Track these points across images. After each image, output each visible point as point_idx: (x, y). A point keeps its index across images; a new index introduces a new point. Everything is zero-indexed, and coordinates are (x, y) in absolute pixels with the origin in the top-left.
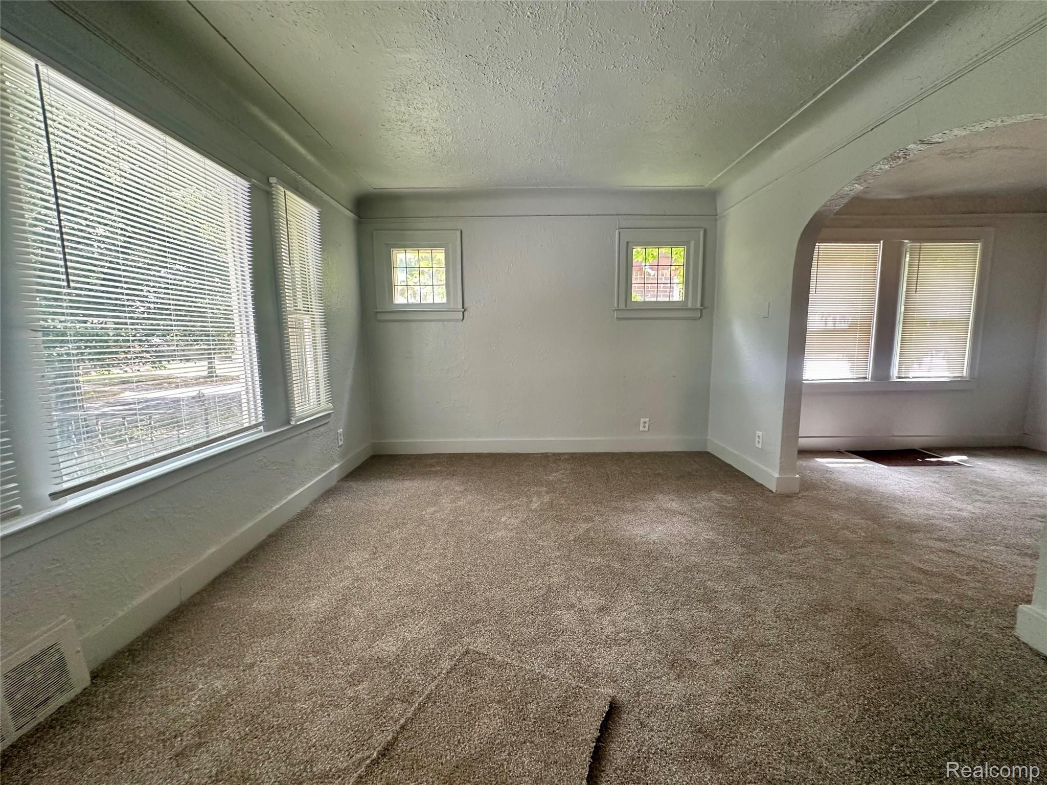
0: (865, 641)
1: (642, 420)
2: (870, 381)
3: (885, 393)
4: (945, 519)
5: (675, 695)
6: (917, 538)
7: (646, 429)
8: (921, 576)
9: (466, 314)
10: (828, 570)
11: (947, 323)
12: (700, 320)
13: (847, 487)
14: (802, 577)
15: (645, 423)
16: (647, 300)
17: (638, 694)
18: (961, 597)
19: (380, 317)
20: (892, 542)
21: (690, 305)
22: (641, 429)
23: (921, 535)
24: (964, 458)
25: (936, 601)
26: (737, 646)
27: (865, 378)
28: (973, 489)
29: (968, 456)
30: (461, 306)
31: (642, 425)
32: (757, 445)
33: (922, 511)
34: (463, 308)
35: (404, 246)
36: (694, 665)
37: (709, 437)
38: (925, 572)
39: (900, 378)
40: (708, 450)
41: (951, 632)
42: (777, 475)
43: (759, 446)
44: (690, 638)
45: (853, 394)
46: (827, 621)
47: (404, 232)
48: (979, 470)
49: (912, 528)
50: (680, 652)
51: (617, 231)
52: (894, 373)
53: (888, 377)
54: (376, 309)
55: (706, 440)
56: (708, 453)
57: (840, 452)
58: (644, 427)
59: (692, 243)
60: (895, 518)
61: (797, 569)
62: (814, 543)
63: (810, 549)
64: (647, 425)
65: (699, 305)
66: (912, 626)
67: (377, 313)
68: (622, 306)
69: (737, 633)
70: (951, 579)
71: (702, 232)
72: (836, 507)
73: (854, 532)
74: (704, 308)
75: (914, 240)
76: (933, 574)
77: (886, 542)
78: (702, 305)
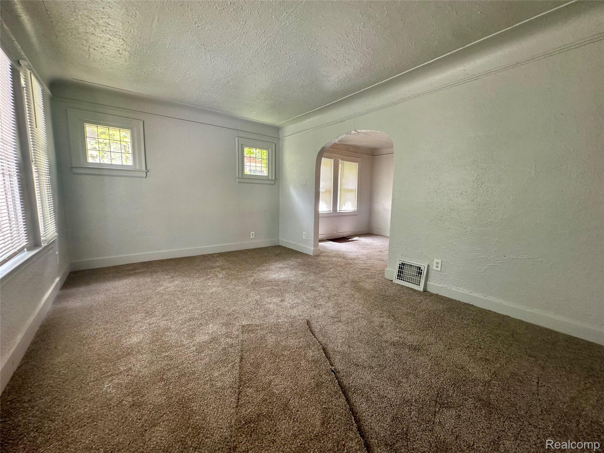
0: (357, 287)
1: (252, 233)
2: (331, 212)
3: (336, 216)
4: (361, 255)
5: (321, 313)
6: (357, 261)
7: (254, 237)
8: (362, 270)
9: (148, 174)
10: (340, 274)
11: (351, 191)
12: (274, 186)
13: (332, 251)
14: (334, 277)
15: (253, 234)
16: (251, 174)
17: (311, 316)
18: (372, 273)
19: (75, 171)
20: (352, 264)
21: (270, 178)
22: (251, 237)
23: (357, 260)
24: (358, 238)
25: (367, 275)
26: (329, 298)
27: (330, 211)
28: (364, 246)
29: (359, 237)
30: (144, 168)
31: (251, 235)
32: (304, 238)
33: (354, 254)
34: (146, 170)
35: (97, 122)
36: (321, 305)
37: (280, 239)
38: (362, 269)
39: (340, 210)
40: (280, 245)
41: (373, 280)
42: (313, 249)
43: (305, 238)
44: (315, 299)
45: (327, 217)
46: (347, 285)
47: (96, 113)
48: (363, 241)
49: (354, 259)
50: (315, 303)
51: (237, 138)
52: (338, 209)
53: (337, 211)
54: (72, 165)
55: (279, 240)
56: (280, 246)
57: (324, 240)
58: (253, 236)
59: (270, 149)
60: (349, 257)
61: (332, 275)
62: (332, 268)
63: (332, 269)
64: (254, 235)
65: (274, 178)
66: (365, 281)
67: (72, 168)
68: (240, 176)
69: (327, 295)
70: (368, 269)
71: (274, 145)
72: (333, 257)
73: (341, 263)
74: (276, 180)
75: (342, 160)
76: (365, 269)
77: (350, 264)
78: (275, 178)
